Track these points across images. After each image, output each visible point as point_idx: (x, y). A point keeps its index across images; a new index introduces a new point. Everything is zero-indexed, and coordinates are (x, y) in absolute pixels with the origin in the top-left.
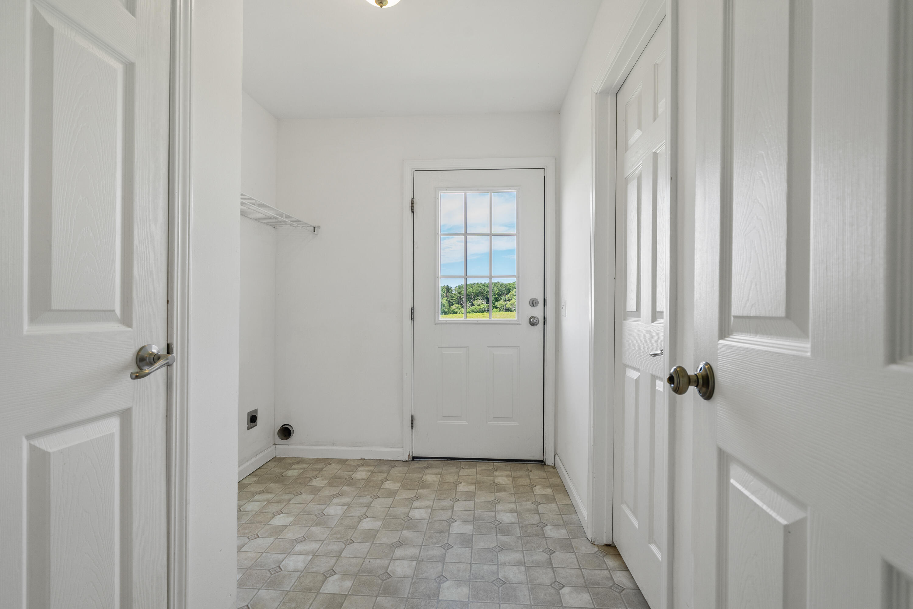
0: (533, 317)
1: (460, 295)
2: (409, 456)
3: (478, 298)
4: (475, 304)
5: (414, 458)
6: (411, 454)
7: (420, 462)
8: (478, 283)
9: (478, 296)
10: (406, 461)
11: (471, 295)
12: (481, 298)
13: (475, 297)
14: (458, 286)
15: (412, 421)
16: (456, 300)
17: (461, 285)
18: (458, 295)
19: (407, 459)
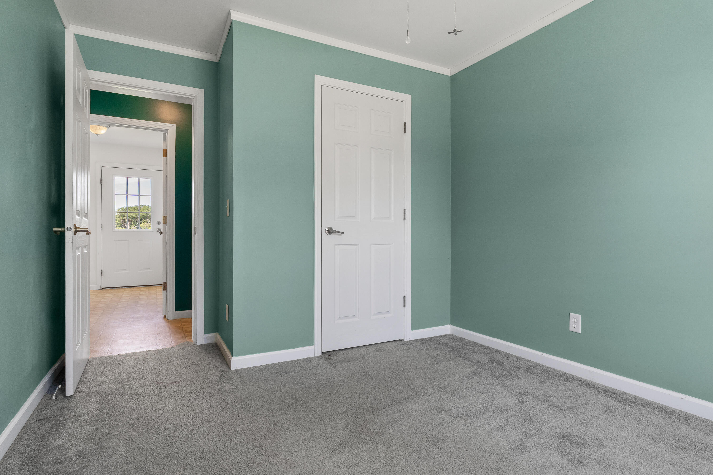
0: (159, 228)
1: (124, 218)
2: (100, 287)
3: (145, 221)
4: (142, 227)
5: (102, 288)
6: (101, 287)
7: (106, 290)
8: (145, 206)
9: (145, 219)
10: (99, 290)
11: (137, 217)
12: (149, 221)
13: (142, 220)
14: (121, 208)
15: (102, 272)
16: (119, 222)
17: (124, 207)
18: (122, 218)
19: (99, 289)
